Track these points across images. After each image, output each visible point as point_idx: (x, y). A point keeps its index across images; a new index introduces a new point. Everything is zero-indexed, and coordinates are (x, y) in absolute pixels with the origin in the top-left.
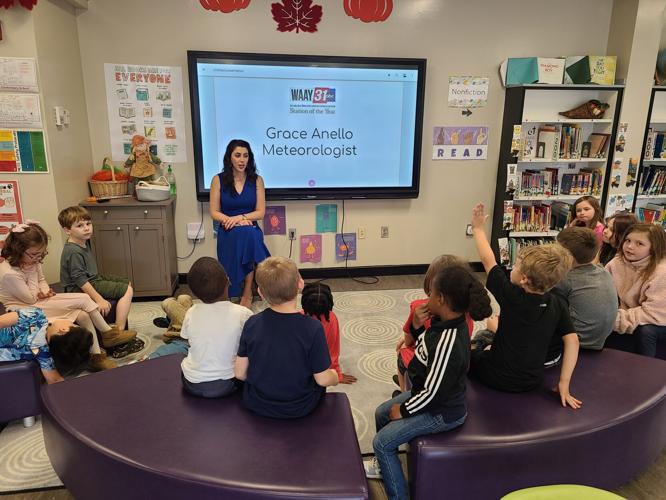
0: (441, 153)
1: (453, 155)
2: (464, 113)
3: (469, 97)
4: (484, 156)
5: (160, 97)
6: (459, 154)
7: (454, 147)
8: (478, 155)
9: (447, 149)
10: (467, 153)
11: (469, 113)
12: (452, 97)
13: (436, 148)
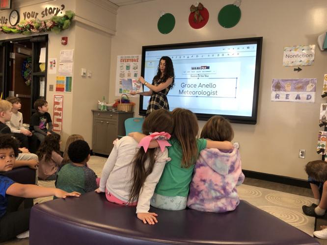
0: (277, 97)
1: (287, 98)
2: (295, 70)
3: (299, 59)
4: (313, 100)
5: (134, 69)
6: (292, 98)
7: (288, 93)
8: (308, 99)
9: (282, 94)
10: (298, 97)
11: (299, 70)
12: (286, 60)
13: (274, 94)
